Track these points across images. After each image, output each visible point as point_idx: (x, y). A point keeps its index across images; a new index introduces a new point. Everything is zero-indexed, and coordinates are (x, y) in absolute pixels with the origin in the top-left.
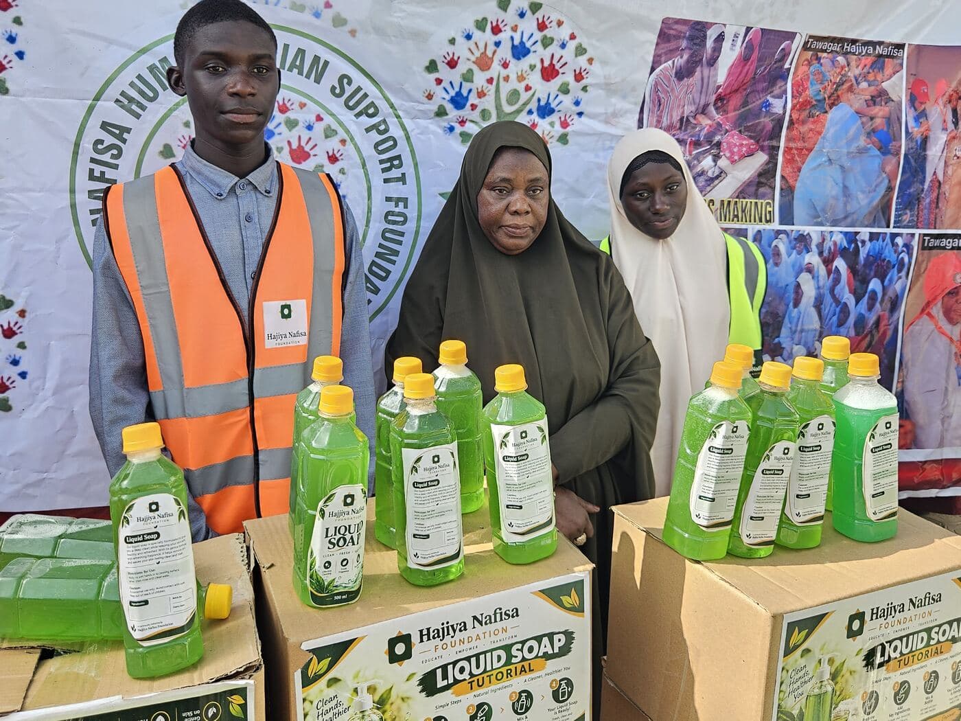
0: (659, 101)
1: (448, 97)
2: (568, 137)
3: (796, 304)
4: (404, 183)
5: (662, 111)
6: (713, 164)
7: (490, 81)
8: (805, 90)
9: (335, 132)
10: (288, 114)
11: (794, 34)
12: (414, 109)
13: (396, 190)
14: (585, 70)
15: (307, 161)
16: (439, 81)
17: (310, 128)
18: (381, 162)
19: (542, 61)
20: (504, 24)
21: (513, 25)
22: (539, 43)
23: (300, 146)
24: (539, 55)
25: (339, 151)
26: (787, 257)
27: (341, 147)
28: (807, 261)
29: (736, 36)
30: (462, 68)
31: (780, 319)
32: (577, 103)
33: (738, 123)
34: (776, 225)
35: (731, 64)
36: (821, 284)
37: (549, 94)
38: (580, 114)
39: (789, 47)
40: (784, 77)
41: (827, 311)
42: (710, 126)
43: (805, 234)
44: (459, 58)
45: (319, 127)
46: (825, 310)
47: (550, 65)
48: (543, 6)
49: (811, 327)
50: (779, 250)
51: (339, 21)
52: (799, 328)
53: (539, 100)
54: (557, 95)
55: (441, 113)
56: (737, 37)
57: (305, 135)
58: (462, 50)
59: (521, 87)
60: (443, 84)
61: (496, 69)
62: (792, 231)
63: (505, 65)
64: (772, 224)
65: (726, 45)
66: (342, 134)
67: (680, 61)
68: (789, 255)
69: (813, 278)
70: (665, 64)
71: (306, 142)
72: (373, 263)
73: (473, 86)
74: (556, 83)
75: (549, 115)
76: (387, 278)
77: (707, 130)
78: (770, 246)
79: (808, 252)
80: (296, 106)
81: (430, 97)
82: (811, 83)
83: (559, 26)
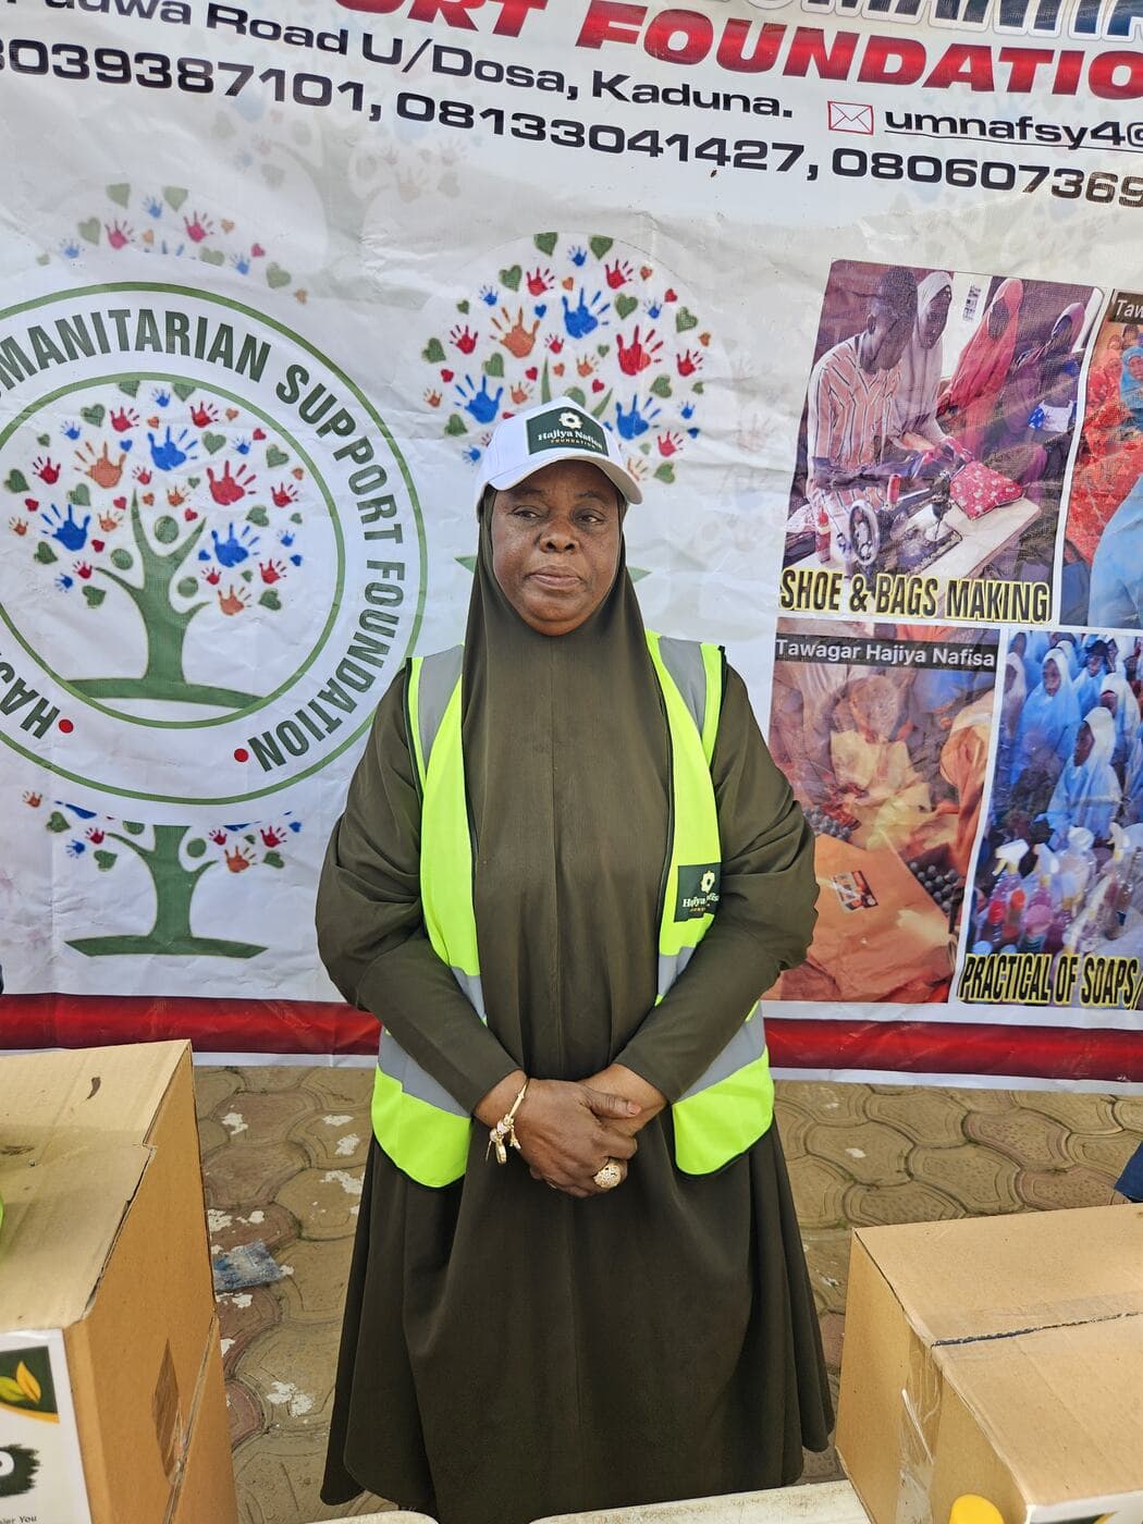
0: (834, 409)
1: (465, 402)
2: (673, 471)
3: (1080, 760)
4: (399, 540)
5: (840, 428)
6: (935, 518)
7: (532, 374)
8: (1110, 391)
9: (284, 458)
10: (208, 428)
11: (1088, 291)
12: (412, 422)
13: (385, 550)
14: (696, 355)
15: (239, 502)
16: (447, 376)
17: (243, 449)
18: (362, 506)
19: (619, 339)
20: (549, 276)
21: (565, 278)
22: (612, 310)
23: (227, 477)
24: (612, 329)
25: (291, 486)
26: (1070, 680)
27: (295, 481)
28: (1104, 688)
29: (974, 293)
30: (483, 351)
31: (1049, 782)
32: (687, 413)
33: (983, 448)
34: (1053, 625)
35: (965, 343)
36: (1127, 726)
37: (635, 397)
38: (694, 432)
39: (1080, 313)
40: (1072, 368)
41: (1135, 773)
42: (931, 454)
43: (1106, 641)
44: (476, 335)
45: (259, 450)
46: (1132, 771)
47: (633, 347)
48: (614, 243)
49: (1104, 798)
50: (1056, 668)
51: (277, 278)
52: (1083, 798)
53: (619, 407)
54: (650, 400)
55: (455, 428)
56: (976, 296)
57: (237, 461)
58: (479, 321)
59: (585, 385)
60: (455, 380)
61: (540, 354)
62: (1084, 635)
63: (556, 347)
64: (1046, 622)
65: (956, 310)
66: (295, 461)
67: (869, 340)
68: (1074, 678)
69: (1114, 717)
70: (843, 343)
71: (237, 472)
72: (345, 663)
73: (505, 382)
74: (646, 377)
75: (638, 433)
76: (369, 686)
77: (926, 460)
78: (1039, 659)
79: (1108, 672)
80: (222, 416)
81: (435, 402)
82: (1124, 380)
83: (645, 278)
